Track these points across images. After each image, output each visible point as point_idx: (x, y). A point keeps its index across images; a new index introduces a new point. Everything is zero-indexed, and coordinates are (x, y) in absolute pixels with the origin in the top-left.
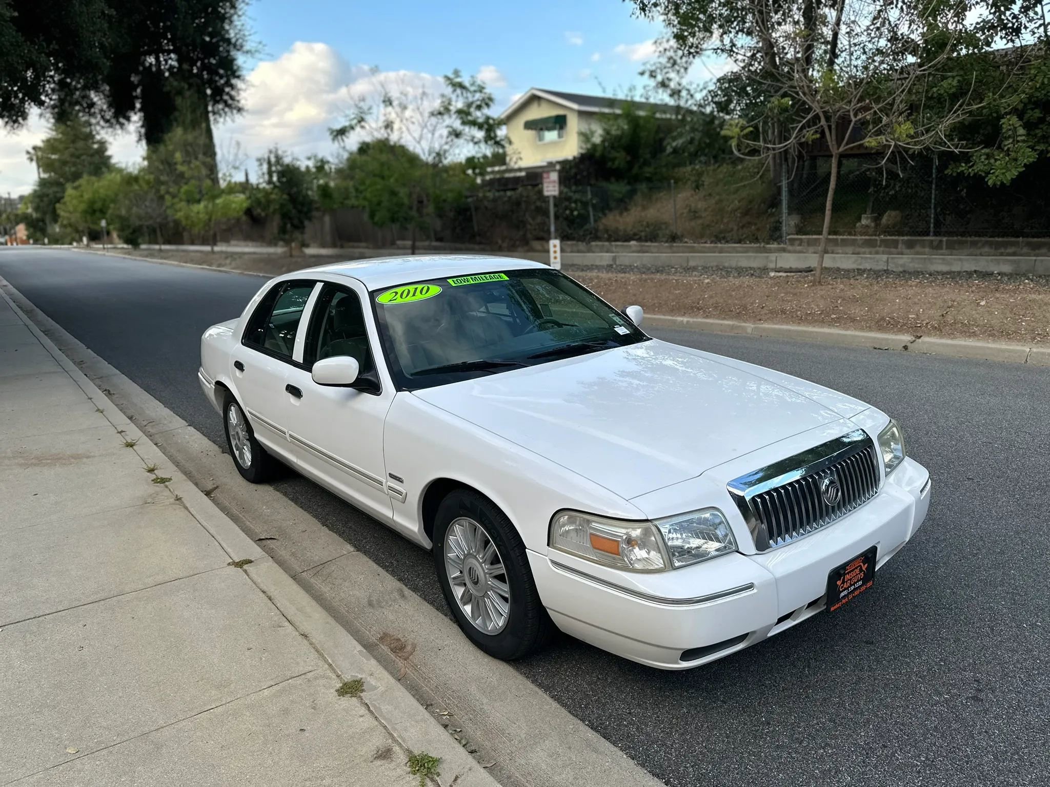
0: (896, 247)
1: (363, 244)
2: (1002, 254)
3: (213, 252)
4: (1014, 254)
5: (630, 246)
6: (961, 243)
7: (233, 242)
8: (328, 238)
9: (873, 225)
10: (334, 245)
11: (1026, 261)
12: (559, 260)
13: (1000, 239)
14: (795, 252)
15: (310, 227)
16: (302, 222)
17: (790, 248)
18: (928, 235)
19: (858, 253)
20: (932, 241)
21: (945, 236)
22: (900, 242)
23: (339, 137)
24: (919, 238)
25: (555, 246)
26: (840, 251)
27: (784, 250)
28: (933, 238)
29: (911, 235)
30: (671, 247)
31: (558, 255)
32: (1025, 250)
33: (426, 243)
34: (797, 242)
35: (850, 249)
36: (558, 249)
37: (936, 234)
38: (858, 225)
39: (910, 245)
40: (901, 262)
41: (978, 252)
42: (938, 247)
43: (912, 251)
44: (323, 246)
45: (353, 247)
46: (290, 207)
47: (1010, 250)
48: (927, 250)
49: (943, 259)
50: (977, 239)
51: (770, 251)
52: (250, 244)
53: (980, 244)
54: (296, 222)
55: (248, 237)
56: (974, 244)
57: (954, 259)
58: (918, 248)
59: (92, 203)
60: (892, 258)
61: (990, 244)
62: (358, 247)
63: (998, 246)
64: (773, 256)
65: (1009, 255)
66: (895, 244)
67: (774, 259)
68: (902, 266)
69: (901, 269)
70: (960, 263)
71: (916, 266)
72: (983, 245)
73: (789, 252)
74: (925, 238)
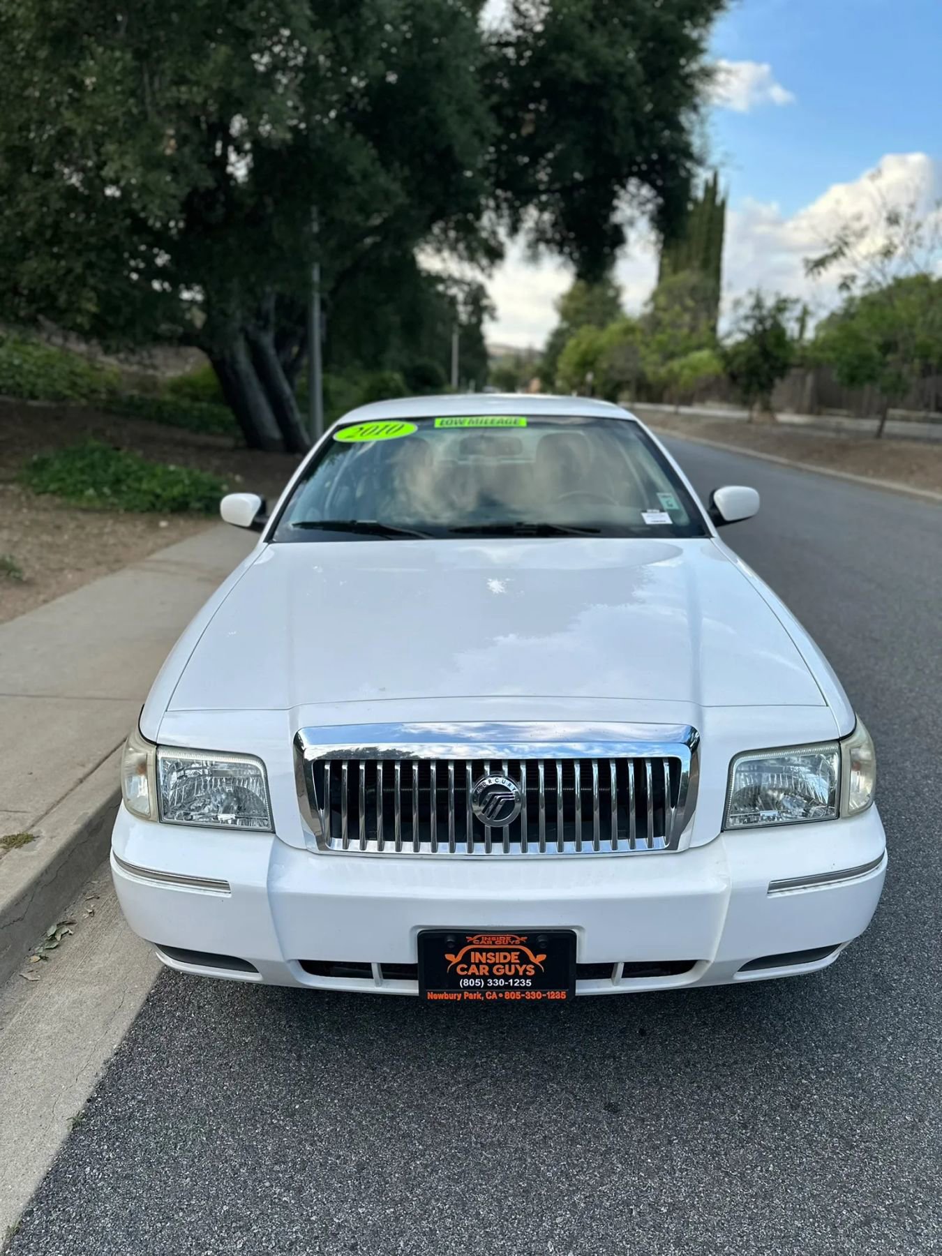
1: (845, 412)
3: (676, 414)
7: (709, 403)
8: (806, 403)
10: (810, 412)
15: (782, 389)
16: (771, 381)
23: (815, 271)
33: (922, 414)
44: (799, 411)
45: (831, 415)
46: (760, 360)
52: (725, 406)
54: (764, 379)
55: (725, 399)
59: (585, 354)
62: (837, 415)
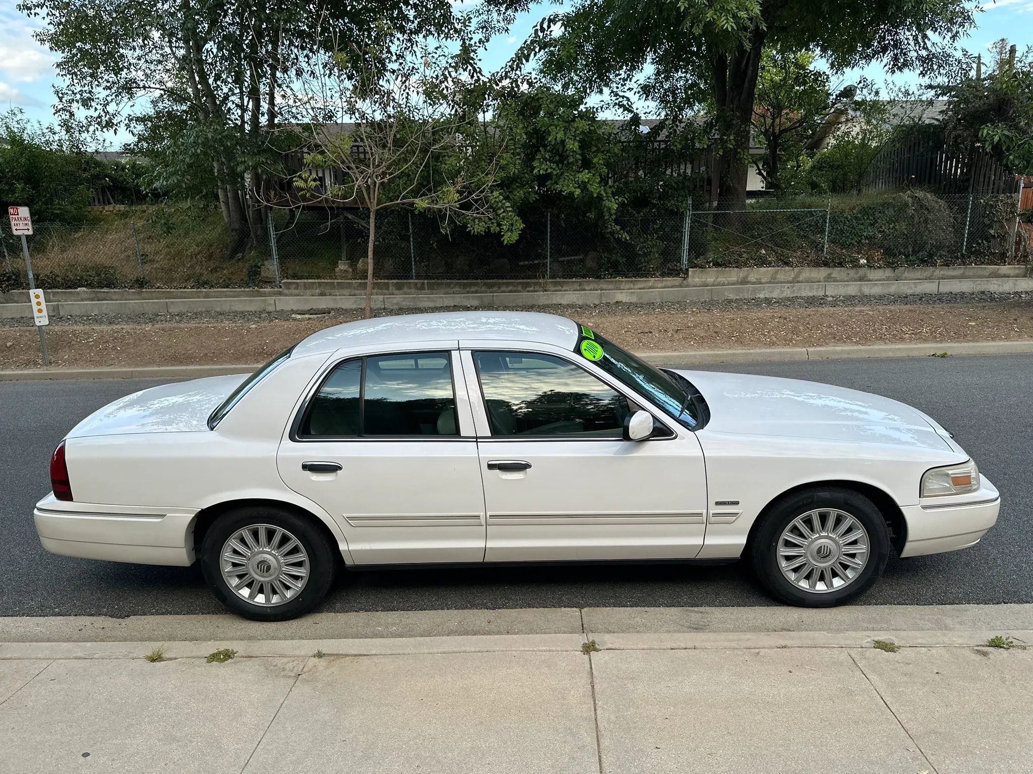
0: (388, 289)
2: (468, 292)
4: (476, 292)
5: (78, 294)
6: (439, 285)
9: (351, 270)
11: (487, 296)
12: (45, 313)
13: (465, 281)
14: (291, 295)
17: (286, 291)
18: (412, 278)
19: (355, 295)
20: (416, 284)
21: (425, 279)
22: (391, 285)
24: (406, 281)
25: (37, 297)
26: (338, 294)
27: (280, 294)
28: (416, 281)
29: (398, 279)
30: (139, 293)
31: (43, 306)
32: (483, 289)
34: (294, 286)
35: (346, 292)
36: (42, 299)
37: (417, 277)
38: (337, 270)
39: (399, 287)
40: (395, 301)
41: (452, 291)
42: (422, 288)
43: (401, 291)
47: (474, 289)
48: (413, 290)
49: (429, 297)
50: (449, 281)
51: (264, 295)
53: (452, 286)
56: (448, 285)
57: (437, 297)
58: (406, 290)
60: (388, 298)
61: (460, 285)
63: (465, 286)
64: (271, 300)
65: (473, 293)
66: (387, 286)
67: (273, 302)
68: (397, 304)
69: (396, 307)
70: (441, 300)
71: (408, 304)
72: (455, 286)
73: (286, 295)
74: (410, 281)
